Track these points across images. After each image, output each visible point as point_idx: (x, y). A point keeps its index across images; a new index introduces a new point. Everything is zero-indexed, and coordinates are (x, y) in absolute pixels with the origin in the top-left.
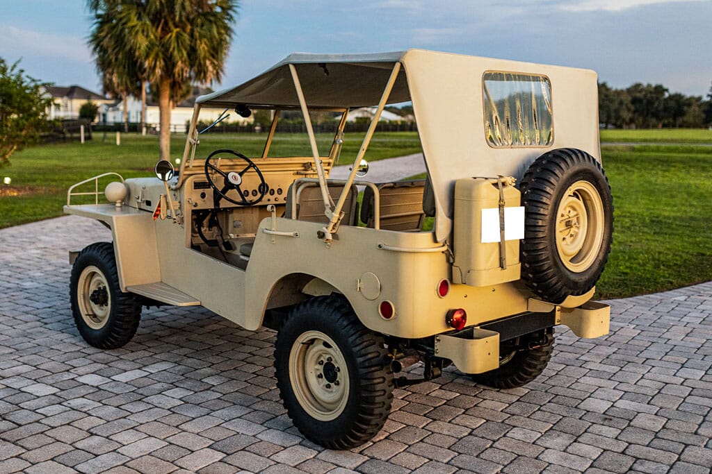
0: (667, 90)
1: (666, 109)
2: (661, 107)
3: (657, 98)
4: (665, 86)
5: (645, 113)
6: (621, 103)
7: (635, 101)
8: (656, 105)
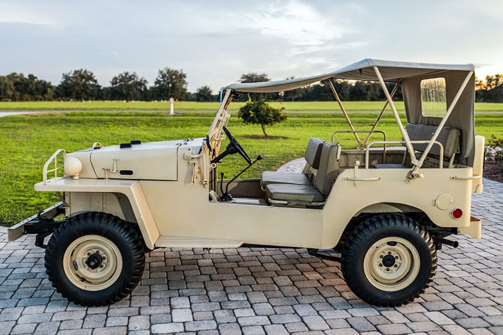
0: (36, 78)
1: (37, 89)
2: (34, 88)
3: (31, 82)
4: (35, 76)
5: (24, 91)
6: (6, 85)
7: (16, 84)
8: (31, 86)
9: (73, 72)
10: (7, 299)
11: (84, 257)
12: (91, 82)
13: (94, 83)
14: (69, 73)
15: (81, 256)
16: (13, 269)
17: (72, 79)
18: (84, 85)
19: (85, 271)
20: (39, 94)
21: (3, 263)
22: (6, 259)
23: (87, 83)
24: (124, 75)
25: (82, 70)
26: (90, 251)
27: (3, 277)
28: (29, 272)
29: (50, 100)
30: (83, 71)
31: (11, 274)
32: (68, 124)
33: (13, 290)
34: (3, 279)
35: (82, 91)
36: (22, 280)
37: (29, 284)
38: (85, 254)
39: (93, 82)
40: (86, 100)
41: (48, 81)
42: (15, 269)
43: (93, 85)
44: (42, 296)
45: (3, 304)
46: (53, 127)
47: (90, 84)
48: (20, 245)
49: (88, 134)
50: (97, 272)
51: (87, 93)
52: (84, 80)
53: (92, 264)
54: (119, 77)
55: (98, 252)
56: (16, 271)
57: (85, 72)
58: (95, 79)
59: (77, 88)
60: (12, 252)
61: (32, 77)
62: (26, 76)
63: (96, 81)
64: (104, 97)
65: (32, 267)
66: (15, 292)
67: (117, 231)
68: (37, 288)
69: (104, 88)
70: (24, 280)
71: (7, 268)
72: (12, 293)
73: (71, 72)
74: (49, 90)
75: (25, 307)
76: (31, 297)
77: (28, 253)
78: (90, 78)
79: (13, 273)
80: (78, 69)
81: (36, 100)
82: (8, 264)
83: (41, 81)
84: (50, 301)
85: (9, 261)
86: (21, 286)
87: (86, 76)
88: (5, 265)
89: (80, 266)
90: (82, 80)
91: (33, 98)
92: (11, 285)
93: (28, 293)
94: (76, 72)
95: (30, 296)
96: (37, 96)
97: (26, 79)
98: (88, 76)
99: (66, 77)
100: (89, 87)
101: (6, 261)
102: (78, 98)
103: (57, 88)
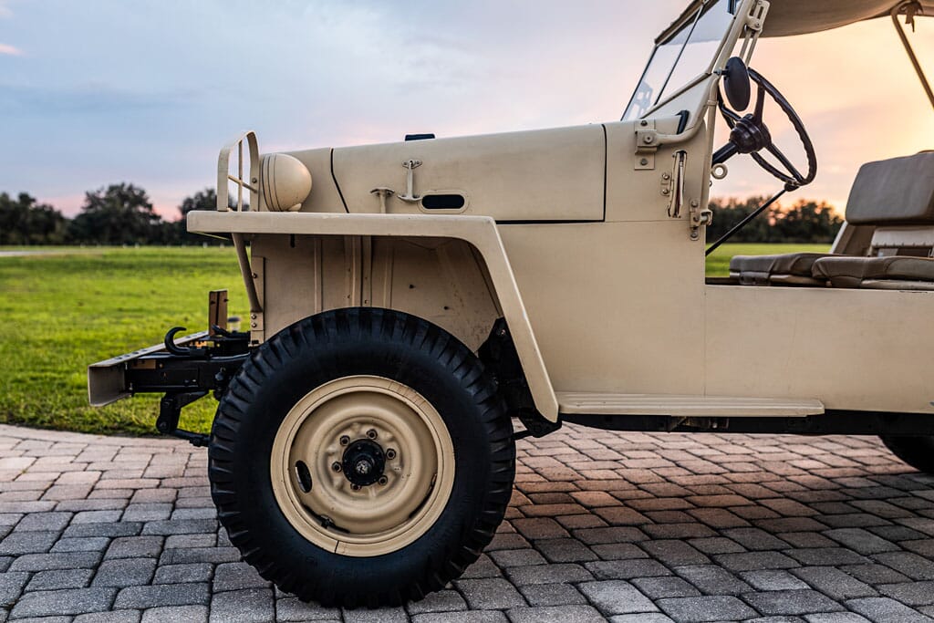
1: (35, 223)
2: (30, 220)
3: (24, 210)
5: (9, 226)
8: (22, 216)
9: (106, 189)
10: (78, 588)
11: (331, 449)
12: (141, 209)
13: (146, 210)
14: (99, 192)
15: (321, 447)
16: (71, 514)
17: (103, 202)
18: (129, 214)
19: (330, 496)
20: (37, 232)
21: (39, 499)
22: (45, 491)
23: (134, 210)
24: (205, 195)
25: (123, 185)
26: (349, 433)
27: (47, 531)
28: (119, 521)
29: (58, 244)
30: (127, 185)
31: (68, 525)
32: (110, 271)
33: (90, 564)
34: (51, 537)
35: (124, 225)
36: (107, 539)
37: (132, 549)
38: (332, 441)
39: (145, 207)
40: (130, 244)
41: (56, 208)
42: (75, 513)
43: (145, 216)
44: (185, 580)
45: (72, 603)
46: (79, 275)
47: (139, 213)
48: (72, 462)
49: (154, 285)
50: (366, 499)
51: (132, 230)
52: (126, 205)
53: (363, 467)
54: (196, 198)
55: (372, 434)
56: (80, 518)
57: (131, 188)
58: (149, 201)
59: (113, 220)
60: (55, 476)
61: (25, 198)
62: (14, 197)
63: (150, 207)
64: (165, 238)
65: (124, 509)
66: (96, 568)
67: (443, 362)
68: (158, 559)
69: (165, 222)
70: (112, 539)
71: (53, 510)
72: (90, 572)
73: (102, 189)
74: (58, 226)
75: (142, 611)
76: (150, 583)
77: (100, 479)
78: (140, 199)
79: (73, 522)
80: (117, 182)
81: (33, 243)
82: (53, 503)
83: (44, 206)
84: (211, 593)
85: (51, 494)
86: (108, 554)
87: (131, 196)
88: (45, 505)
89: (319, 478)
90: (122, 205)
91: (26, 240)
92: (81, 552)
93: (138, 573)
94: (112, 189)
95: (145, 580)
96: (34, 236)
97: (14, 203)
98: (136, 197)
99: (93, 199)
100: (137, 218)
101: (47, 496)
102: (115, 241)
103: (74, 222)
